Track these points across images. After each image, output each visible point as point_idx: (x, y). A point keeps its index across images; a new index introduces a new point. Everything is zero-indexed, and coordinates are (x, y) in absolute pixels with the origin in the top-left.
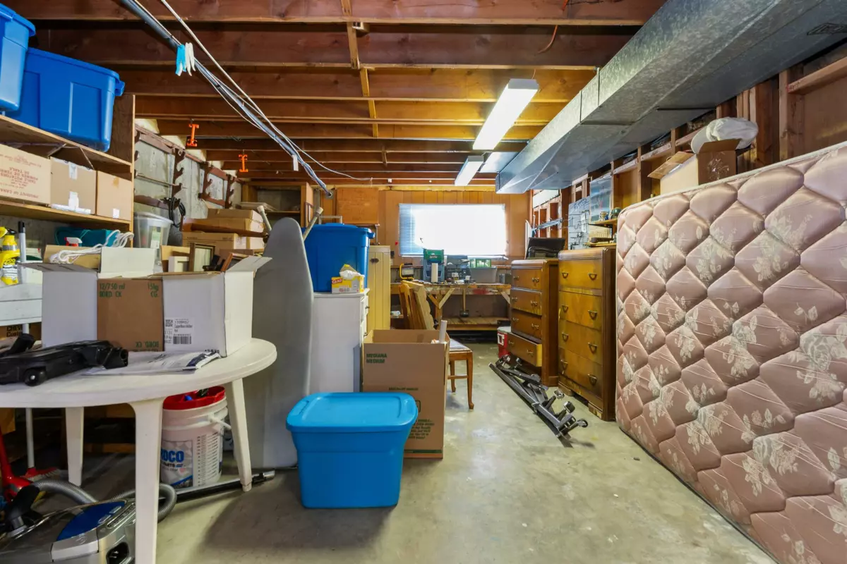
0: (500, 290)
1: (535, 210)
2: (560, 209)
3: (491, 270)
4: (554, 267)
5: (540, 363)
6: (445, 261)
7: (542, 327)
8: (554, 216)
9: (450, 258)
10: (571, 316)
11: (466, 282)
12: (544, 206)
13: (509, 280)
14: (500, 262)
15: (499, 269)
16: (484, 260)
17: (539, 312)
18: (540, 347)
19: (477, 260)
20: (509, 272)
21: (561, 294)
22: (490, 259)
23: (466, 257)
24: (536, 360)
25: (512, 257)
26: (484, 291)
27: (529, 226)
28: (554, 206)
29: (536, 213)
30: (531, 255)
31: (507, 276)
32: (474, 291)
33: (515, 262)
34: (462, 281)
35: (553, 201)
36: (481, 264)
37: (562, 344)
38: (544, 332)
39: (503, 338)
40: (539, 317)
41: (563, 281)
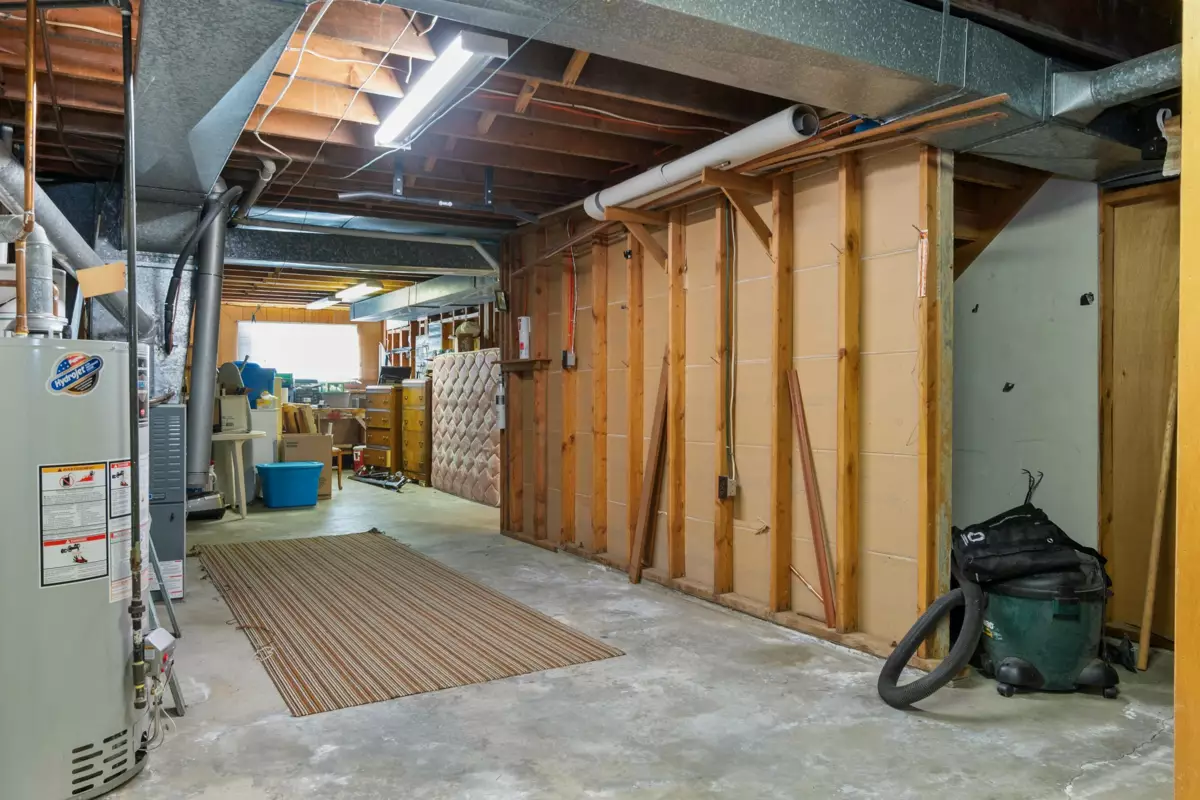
0: (354, 414)
1: (389, 333)
2: (410, 337)
3: (342, 394)
4: (399, 391)
5: (389, 465)
6: (294, 385)
7: (390, 436)
8: (406, 344)
9: (299, 382)
10: (410, 427)
11: (320, 406)
12: (398, 331)
13: (363, 404)
14: (352, 386)
15: (352, 394)
16: (336, 385)
17: (388, 427)
18: (389, 453)
19: (329, 385)
20: (364, 397)
21: (404, 412)
22: (343, 384)
23: (315, 382)
24: (386, 464)
25: (366, 382)
26: (338, 415)
27: (383, 349)
28: (405, 334)
29: (390, 335)
30: (383, 382)
31: (361, 401)
32: (329, 415)
33: (369, 387)
34: (316, 406)
35: (405, 329)
36: (333, 388)
37: (404, 448)
38: (392, 442)
39: (359, 453)
40: (388, 430)
41: (405, 402)
